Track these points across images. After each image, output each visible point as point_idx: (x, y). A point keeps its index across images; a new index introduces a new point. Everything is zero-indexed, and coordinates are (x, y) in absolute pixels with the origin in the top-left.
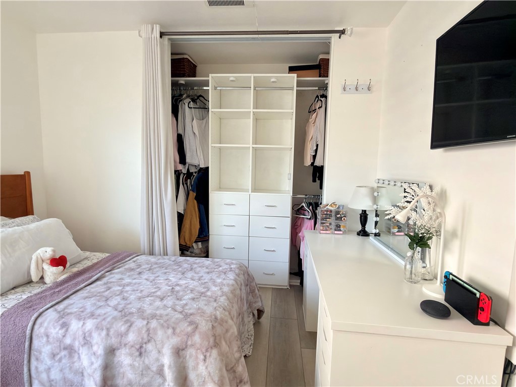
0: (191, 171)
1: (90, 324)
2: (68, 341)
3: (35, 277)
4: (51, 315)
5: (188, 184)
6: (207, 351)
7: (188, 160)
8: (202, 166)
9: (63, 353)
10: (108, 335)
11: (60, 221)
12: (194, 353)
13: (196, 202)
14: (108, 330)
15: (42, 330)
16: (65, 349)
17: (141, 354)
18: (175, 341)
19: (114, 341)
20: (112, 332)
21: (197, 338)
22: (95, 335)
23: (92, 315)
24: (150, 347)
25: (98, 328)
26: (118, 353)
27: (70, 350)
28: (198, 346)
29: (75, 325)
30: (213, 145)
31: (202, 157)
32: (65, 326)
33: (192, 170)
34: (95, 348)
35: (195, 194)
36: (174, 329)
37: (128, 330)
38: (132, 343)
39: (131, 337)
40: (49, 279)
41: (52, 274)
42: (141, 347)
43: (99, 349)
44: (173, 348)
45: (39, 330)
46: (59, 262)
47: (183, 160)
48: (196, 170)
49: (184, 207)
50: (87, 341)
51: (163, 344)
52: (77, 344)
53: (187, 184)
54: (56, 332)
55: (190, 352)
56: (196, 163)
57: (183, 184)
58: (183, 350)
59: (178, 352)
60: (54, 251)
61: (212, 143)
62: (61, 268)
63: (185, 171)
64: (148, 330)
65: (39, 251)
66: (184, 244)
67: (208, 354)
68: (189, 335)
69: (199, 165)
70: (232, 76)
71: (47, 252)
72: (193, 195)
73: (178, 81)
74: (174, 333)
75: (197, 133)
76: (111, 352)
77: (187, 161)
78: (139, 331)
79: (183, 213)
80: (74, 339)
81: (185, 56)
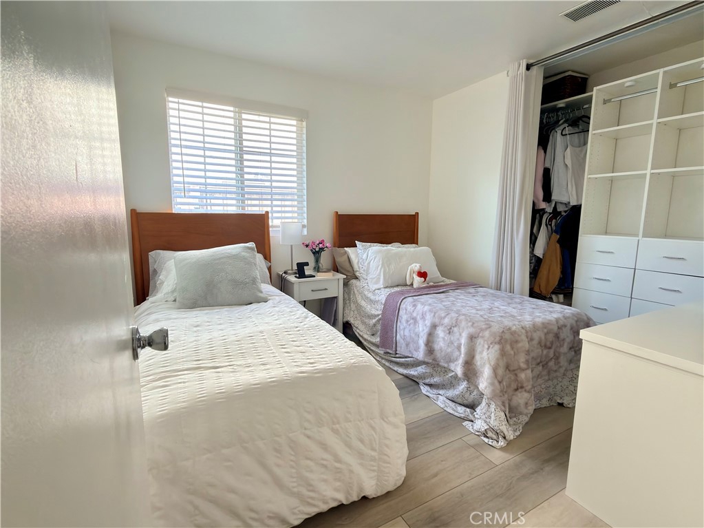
0: (558, 210)
1: (427, 308)
2: (415, 315)
3: (408, 283)
4: (410, 299)
5: (553, 225)
6: (491, 343)
7: (555, 197)
8: (573, 203)
9: (412, 321)
10: (434, 316)
11: (430, 250)
12: (482, 343)
13: (558, 245)
14: (435, 313)
15: (404, 306)
16: (413, 319)
17: (450, 332)
18: (472, 330)
19: (437, 321)
20: (437, 315)
21: (487, 334)
22: (428, 314)
23: (430, 305)
24: (455, 329)
25: (430, 311)
26: (438, 328)
27: (415, 319)
28: (486, 338)
29: (419, 306)
30: (590, 176)
31: (574, 192)
32: (415, 306)
33: (560, 208)
34: (427, 322)
35: (558, 236)
36: (473, 323)
37: (445, 317)
38: (446, 325)
39: (446, 321)
40: (415, 286)
41: (418, 281)
42: (451, 328)
43: (428, 323)
44: (469, 334)
45: (403, 306)
46: (423, 275)
47: (547, 197)
48: (566, 209)
49: (544, 250)
50: (423, 318)
51: (463, 329)
52: (418, 317)
53: (551, 225)
54: (410, 308)
55: (480, 341)
56: (565, 200)
57: (546, 225)
58: (475, 338)
59: (472, 338)
60: (420, 267)
61: (588, 175)
62: (423, 279)
63: (549, 210)
64: (457, 319)
65: (413, 265)
66: (539, 292)
67: (491, 346)
68: (482, 330)
69: (569, 203)
70: (628, 81)
71: (416, 267)
72: (556, 237)
73: (556, 105)
74: (472, 326)
75: (570, 165)
76: (434, 326)
77: (553, 198)
78: (452, 318)
79: (541, 257)
80: (417, 315)
81: (567, 74)
